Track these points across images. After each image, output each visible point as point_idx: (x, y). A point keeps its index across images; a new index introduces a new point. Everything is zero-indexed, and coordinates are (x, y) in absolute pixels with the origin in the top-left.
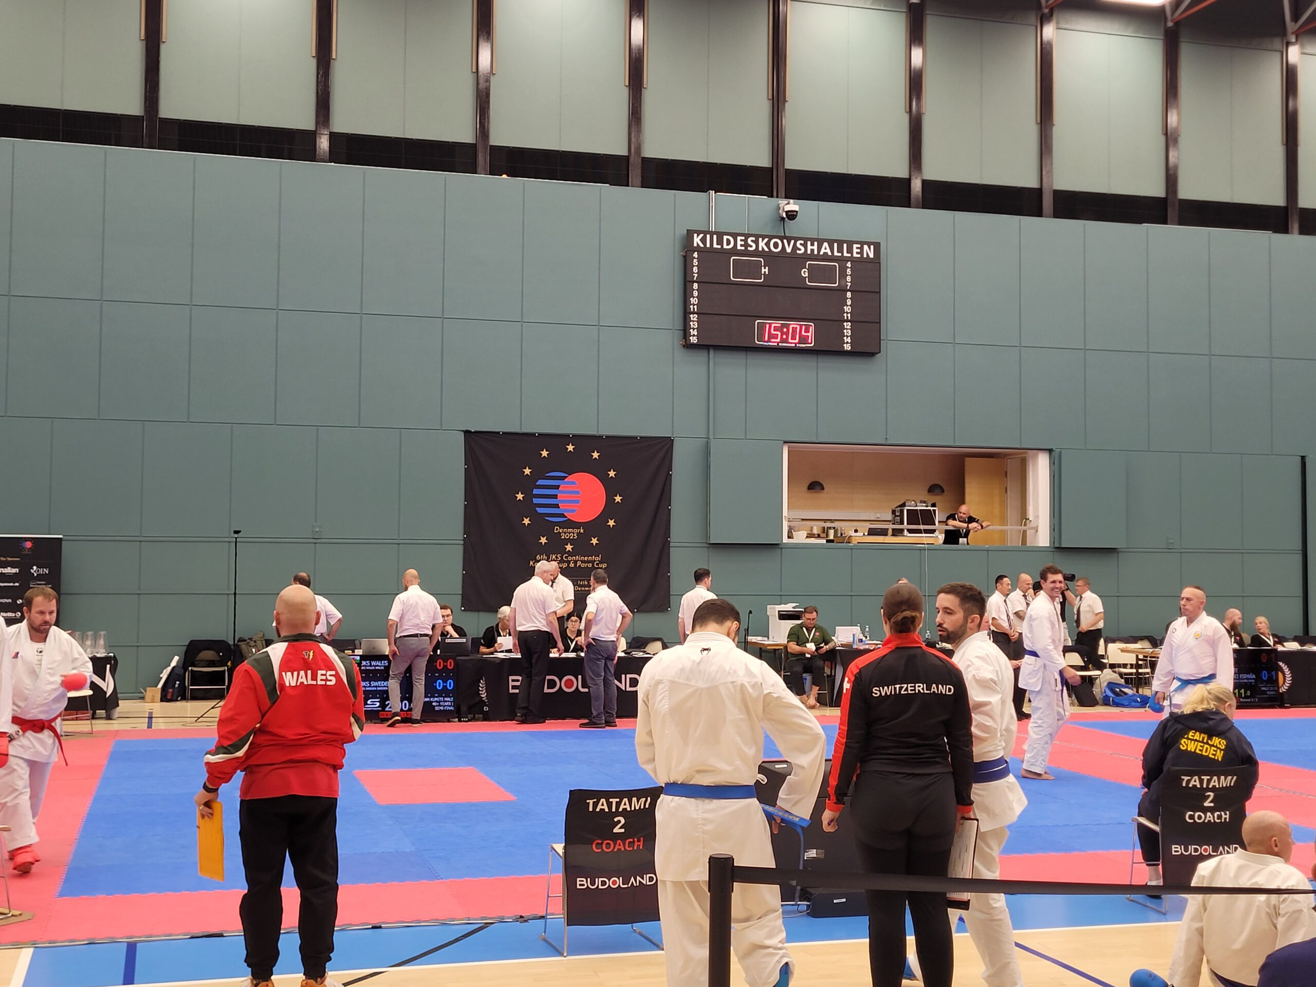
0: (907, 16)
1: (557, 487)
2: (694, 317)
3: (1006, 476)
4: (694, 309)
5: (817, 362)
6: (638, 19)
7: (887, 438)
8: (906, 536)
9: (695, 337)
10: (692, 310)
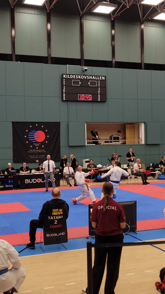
0: (111, 23)
1: (34, 134)
2: (64, 94)
3: (135, 128)
5: (92, 104)
6: (49, 24)
7: (108, 121)
8: (113, 143)
9: (64, 99)
10: (64, 92)
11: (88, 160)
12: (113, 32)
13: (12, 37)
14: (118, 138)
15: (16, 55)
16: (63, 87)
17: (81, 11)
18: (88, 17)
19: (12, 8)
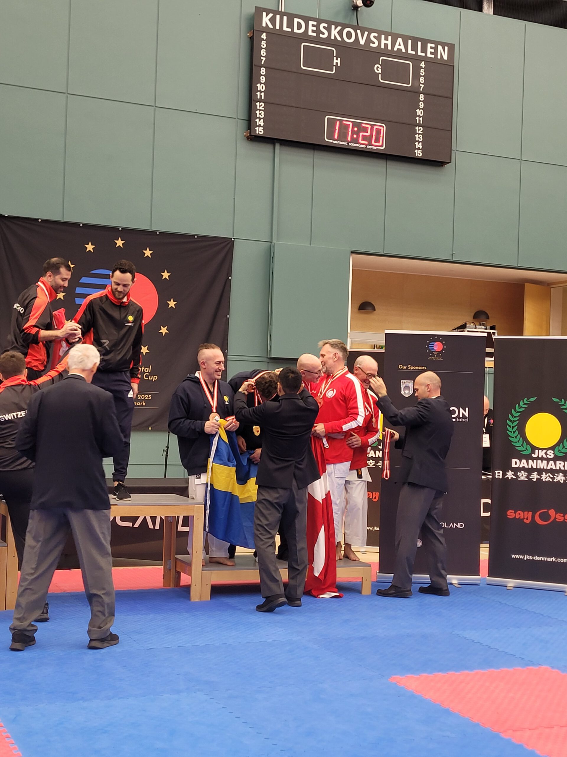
2: (260, 106)
4: (261, 96)
5: (387, 168)
7: (453, 255)
9: (260, 128)
10: (259, 97)
16: (255, 70)
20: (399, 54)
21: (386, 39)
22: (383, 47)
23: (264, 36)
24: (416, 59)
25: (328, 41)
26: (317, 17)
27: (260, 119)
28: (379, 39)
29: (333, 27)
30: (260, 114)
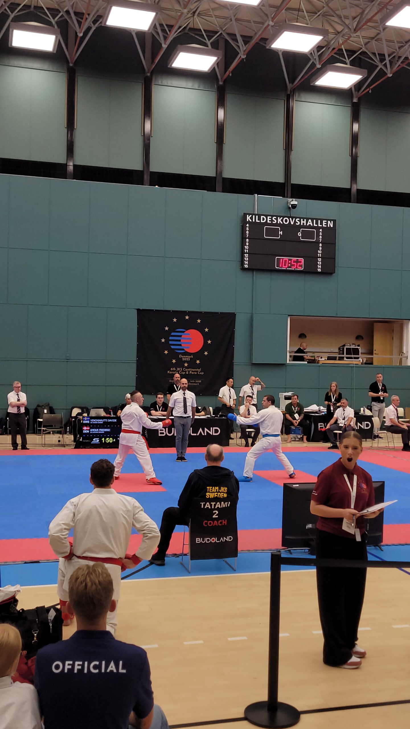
0: (351, 108)
1: (181, 336)
2: (246, 255)
3: (393, 332)
5: (305, 277)
6: (221, 109)
7: (337, 314)
8: (345, 360)
9: (247, 265)
10: (246, 252)
11: (289, 394)
12: (356, 127)
13: (146, 136)
14: (356, 351)
15: (151, 172)
16: (244, 239)
17: (289, 83)
18: (305, 96)
19: (147, 76)
20: (310, 227)
21: (304, 221)
22: (302, 224)
23: (248, 225)
24: (318, 228)
25: (277, 224)
26: (272, 214)
27: (246, 261)
28: (300, 221)
29: (279, 218)
30: (246, 259)
